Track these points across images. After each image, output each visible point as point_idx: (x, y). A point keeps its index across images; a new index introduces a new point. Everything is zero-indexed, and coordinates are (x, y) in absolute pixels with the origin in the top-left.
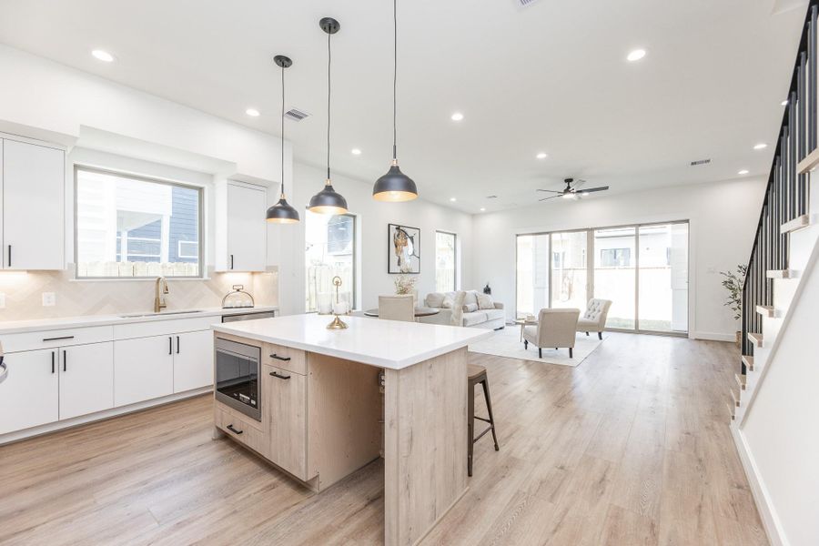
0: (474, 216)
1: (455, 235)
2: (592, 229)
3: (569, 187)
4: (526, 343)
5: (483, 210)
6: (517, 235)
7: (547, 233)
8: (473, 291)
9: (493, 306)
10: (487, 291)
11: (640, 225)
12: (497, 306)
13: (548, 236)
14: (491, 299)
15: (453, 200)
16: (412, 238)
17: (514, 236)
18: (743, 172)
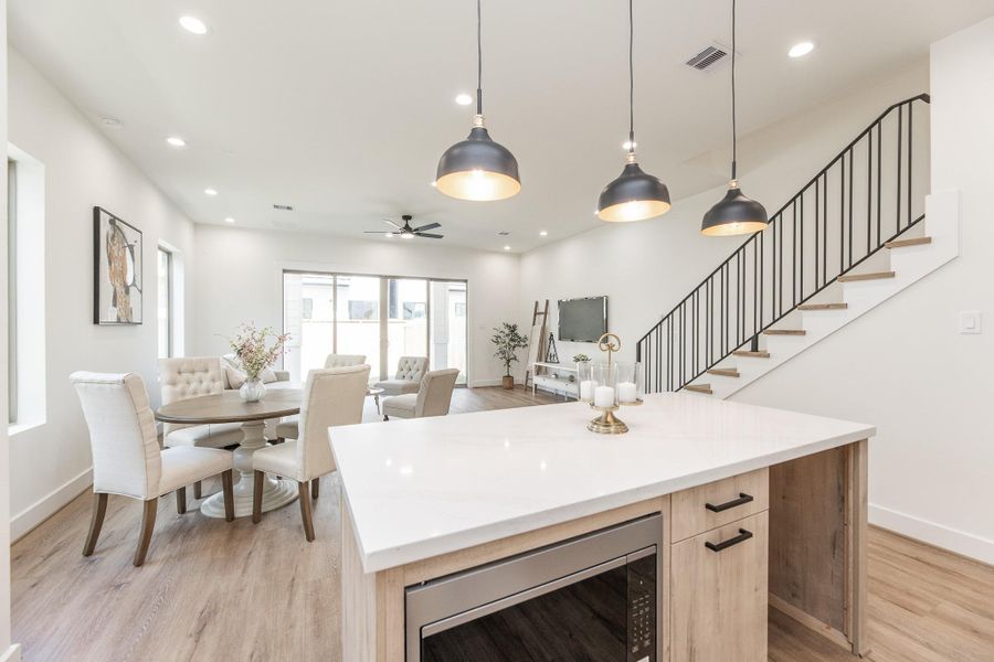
1: (169, 254)
3: (407, 225)
4: (387, 419)
5: (230, 220)
6: (285, 271)
7: (332, 274)
9: (275, 377)
12: (281, 377)
16: (131, 249)
17: (281, 272)
18: (507, 248)
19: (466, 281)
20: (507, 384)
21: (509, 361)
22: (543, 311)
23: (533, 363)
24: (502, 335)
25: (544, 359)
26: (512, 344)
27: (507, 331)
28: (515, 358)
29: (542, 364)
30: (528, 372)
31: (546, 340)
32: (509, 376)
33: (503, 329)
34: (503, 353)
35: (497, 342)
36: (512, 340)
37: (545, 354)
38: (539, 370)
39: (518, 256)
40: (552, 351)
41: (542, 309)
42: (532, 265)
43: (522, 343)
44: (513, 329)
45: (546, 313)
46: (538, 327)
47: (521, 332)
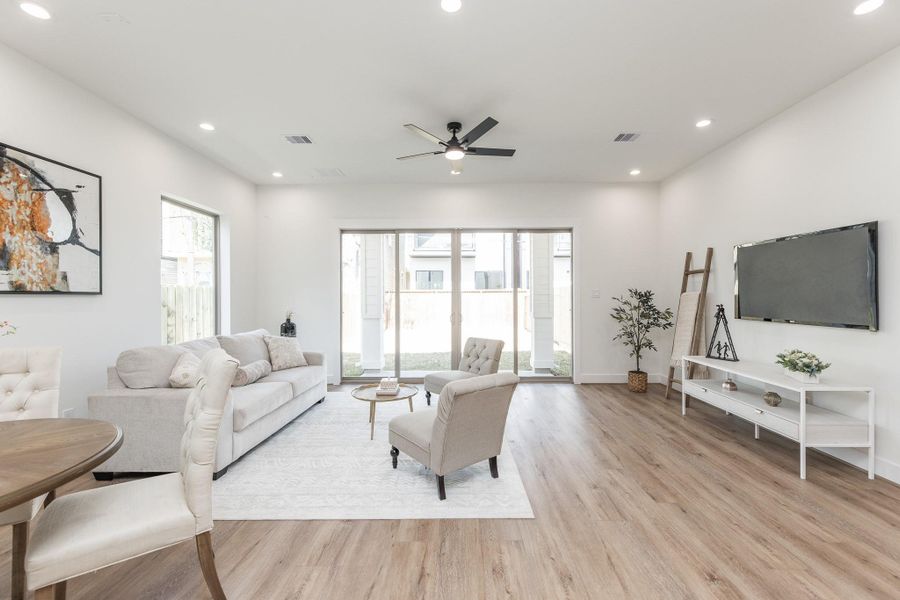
0: (259, 187)
1: (216, 217)
2: (460, 231)
3: (454, 138)
4: (395, 452)
5: (277, 175)
6: (343, 232)
8: (260, 332)
9: (304, 361)
10: (288, 329)
11: (520, 230)
12: (311, 360)
13: (391, 237)
14: (299, 345)
15: (207, 127)
16: (66, 197)
17: (338, 232)
18: (635, 172)
19: (570, 230)
20: (636, 384)
21: (638, 348)
22: (702, 266)
23: (683, 357)
24: (627, 308)
25: (703, 349)
26: (645, 322)
27: (635, 302)
28: (649, 345)
29: (701, 361)
30: (672, 369)
31: (708, 318)
32: (638, 372)
33: (627, 296)
34: (630, 335)
35: (620, 319)
36: (643, 316)
37: (709, 342)
38: (693, 371)
39: (656, 185)
40: (722, 338)
41: (699, 263)
42: (680, 197)
43: (662, 322)
44: (645, 298)
45: (707, 271)
46: (693, 294)
47: (658, 303)
